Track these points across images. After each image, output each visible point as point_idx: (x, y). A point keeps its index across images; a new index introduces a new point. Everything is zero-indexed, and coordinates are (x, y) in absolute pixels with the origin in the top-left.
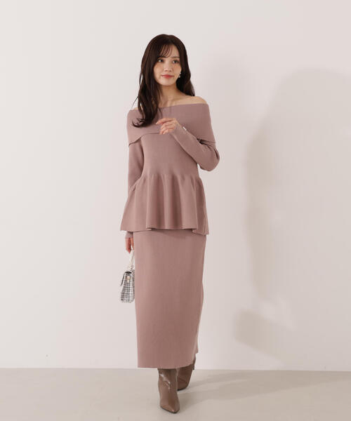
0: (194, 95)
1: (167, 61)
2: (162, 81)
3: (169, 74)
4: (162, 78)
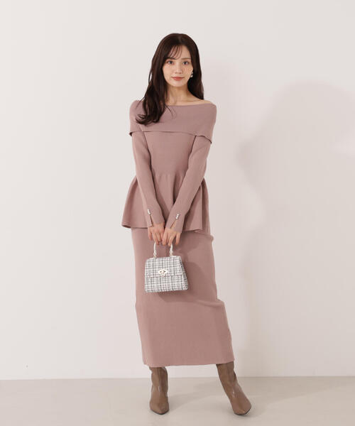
2: (172, 83)
3: (179, 76)
4: (173, 79)
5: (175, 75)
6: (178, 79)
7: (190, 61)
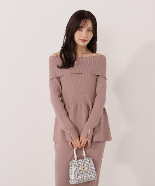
0: (95, 52)
1: (84, 30)
3: (85, 39)
4: (80, 41)
5: (82, 38)
6: (84, 41)
7: (92, 29)
